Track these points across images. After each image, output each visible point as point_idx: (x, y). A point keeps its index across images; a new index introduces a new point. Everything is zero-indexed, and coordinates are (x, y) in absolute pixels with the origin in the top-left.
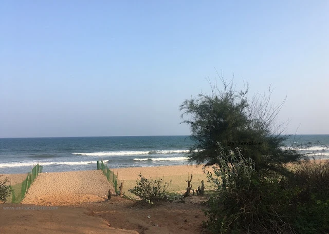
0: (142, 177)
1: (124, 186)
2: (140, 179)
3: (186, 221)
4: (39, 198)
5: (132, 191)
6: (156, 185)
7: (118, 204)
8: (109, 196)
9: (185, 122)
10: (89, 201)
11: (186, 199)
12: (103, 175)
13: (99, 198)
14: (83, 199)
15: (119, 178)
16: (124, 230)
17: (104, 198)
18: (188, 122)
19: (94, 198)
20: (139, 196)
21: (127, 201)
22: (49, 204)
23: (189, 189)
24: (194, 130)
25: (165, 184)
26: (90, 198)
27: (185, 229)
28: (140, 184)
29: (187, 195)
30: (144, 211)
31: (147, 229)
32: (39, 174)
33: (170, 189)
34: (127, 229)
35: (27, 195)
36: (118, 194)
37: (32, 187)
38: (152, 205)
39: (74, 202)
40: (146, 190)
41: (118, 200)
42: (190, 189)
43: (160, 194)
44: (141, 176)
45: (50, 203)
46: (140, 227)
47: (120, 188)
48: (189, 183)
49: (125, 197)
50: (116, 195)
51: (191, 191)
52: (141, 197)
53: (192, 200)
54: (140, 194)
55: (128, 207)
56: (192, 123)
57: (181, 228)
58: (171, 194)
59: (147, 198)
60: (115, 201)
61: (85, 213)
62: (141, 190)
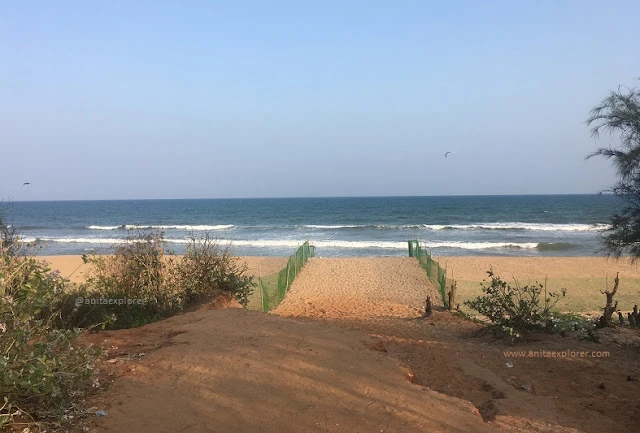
0: (495, 276)
1: (457, 293)
2: (490, 279)
3: (602, 387)
4: (307, 301)
5: (473, 305)
6: (527, 297)
7: (446, 328)
8: (428, 310)
9: (600, 152)
10: (390, 315)
11: (602, 332)
12: (420, 269)
13: (411, 310)
14: (381, 310)
15: (448, 276)
16: (443, 396)
17: (420, 312)
18: (610, 153)
19: (402, 311)
20: (488, 315)
21: (465, 323)
22: (322, 314)
23: (609, 310)
24: (625, 172)
25: (548, 296)
26: (394, 310)
27: (601, 412)
28: (489, 291)
29: (603, 322)
30: (498, 350)
31: (502, 396)
32: (309, 259)
33: (561, 306)
34: (451, 394)
35: (288, 295)
36: (447, 307)
37: (297, 281)
38: (517, 340)
39: (364, 313)
40: (504, 306)
41: (446, 320)
42: (613, 310)
43: (536, 317)
44: (491, 274)
45: (324, 312)
46: (486, 387)
47: (450, 295)
48: (609, 297)
49: (460, 314)
50: (443, 309)
51: (615, 315)
52: (493, 319)
53: (616, 336)
54: (491, 311)
55: (465, 336)
56: (620, 154)
57: (590, 406)
58: (565, 316)
59: (506, 323)
60: (439, 319)
61: (364, 343)
62: (491, 305)
